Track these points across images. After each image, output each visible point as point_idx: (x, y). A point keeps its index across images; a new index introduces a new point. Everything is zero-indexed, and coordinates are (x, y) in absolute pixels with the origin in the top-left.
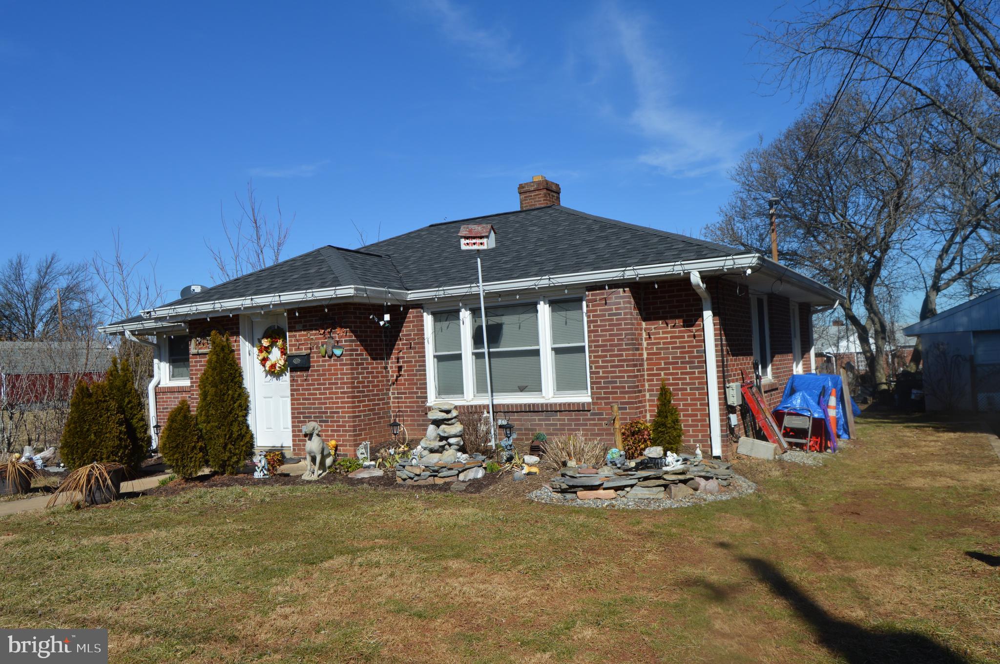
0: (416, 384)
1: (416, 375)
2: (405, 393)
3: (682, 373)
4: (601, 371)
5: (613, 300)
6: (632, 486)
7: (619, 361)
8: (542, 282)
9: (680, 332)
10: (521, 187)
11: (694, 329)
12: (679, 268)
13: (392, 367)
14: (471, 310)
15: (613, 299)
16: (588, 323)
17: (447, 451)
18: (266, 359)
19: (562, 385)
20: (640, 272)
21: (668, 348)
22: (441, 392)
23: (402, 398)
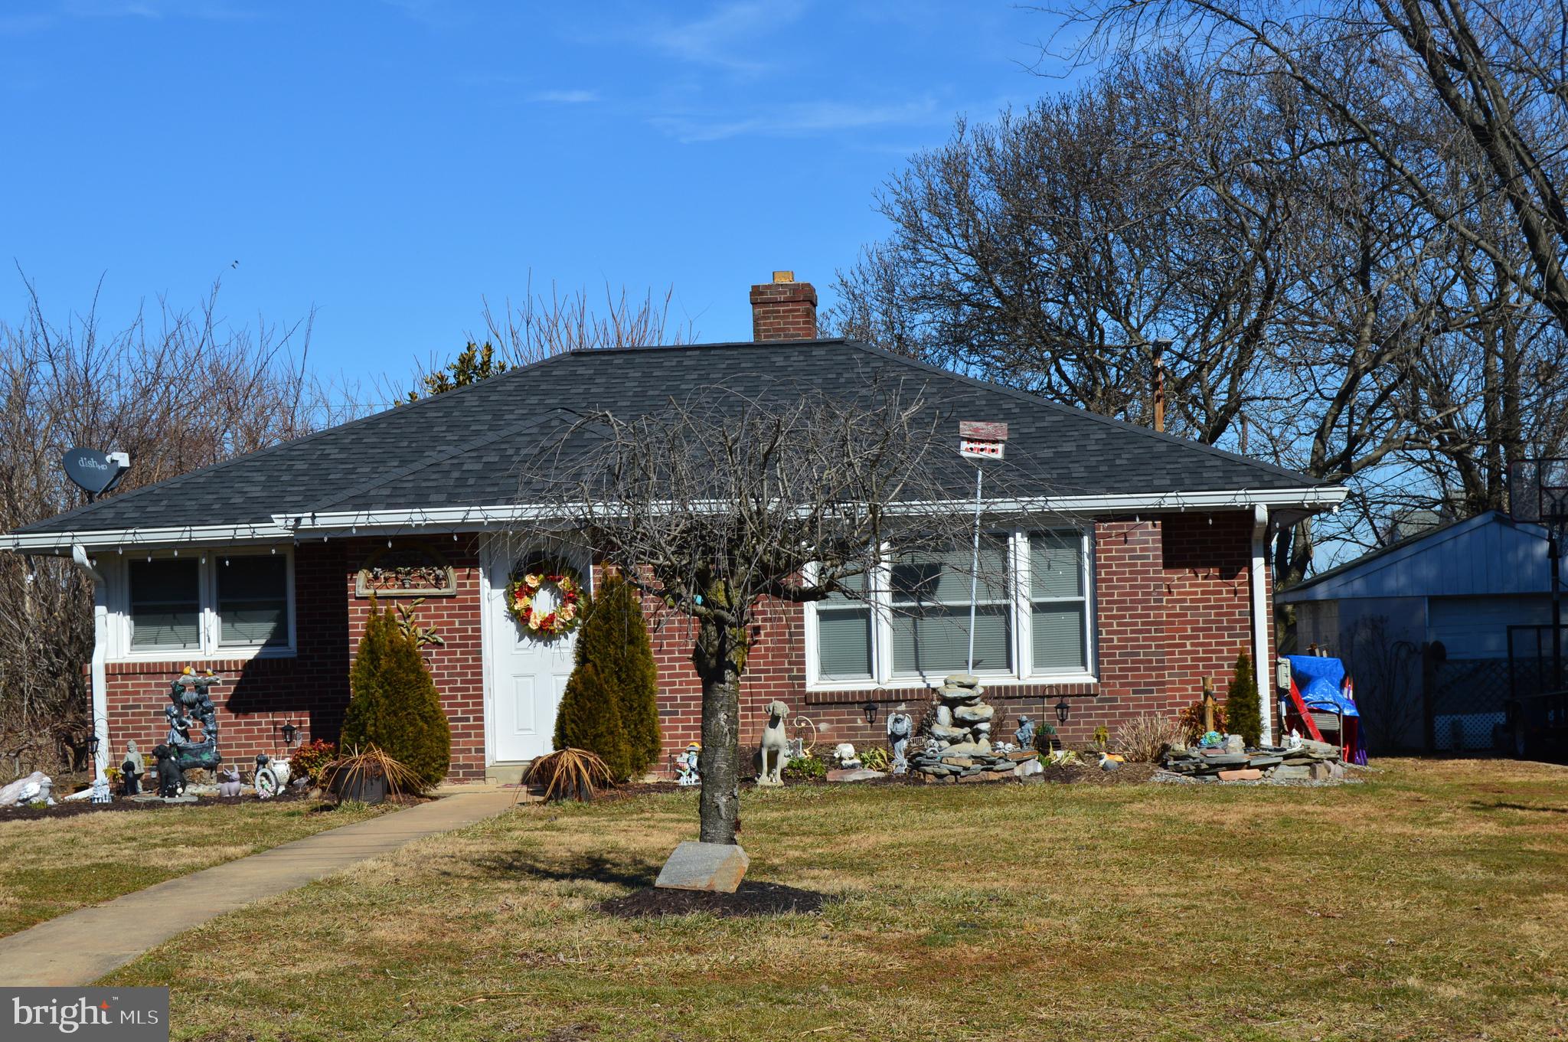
1: (787, 641)
3: (1217, 644)
4: (1115, 637)
5: (1138, 537)
6: (1276, 765)
7: (1143, 624)
8: (1033, 505)
9: (1215, 585)
10: (756, 291)
11: (1236, 581)
12: (1242, 499)
15: (1138, 535)
16: (1095, 568)
17: (977, 741)
18: (529, 610)
19: (1042, 659)
20: (1187, 500)
21: (1198, 608)
22: (826, 669)
23: (760, 679)
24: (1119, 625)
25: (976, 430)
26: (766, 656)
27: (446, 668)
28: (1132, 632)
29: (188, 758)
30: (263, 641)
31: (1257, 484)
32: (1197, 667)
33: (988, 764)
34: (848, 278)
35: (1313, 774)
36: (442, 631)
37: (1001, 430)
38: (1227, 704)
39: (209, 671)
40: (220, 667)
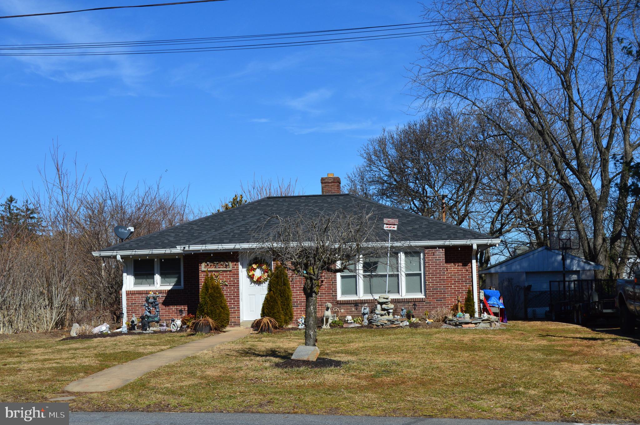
0: (331, 289)
1: (331, 285)
2: (326, 294)
4: (431, 284)
6: (479, 323)
7: (439, 280)
8: (406, 244)
9: (461, 268)
10: (323, 179)
11: (467, 267)
12: (469, 242)
15: (437, 253)
16: (424, 263)
17: (389, 315)
18: (254, 275)
19: (408, 290)
20: (452, 242)
21: (456, 275)
22: (343, 293)
23: (323, 296)
24: (432, 280)
25: (389, 221)
26: (325, 289)
27: (229, 292)
28: (436, 282)
29: (151, 319)
30: (174, 284)
31: (473, 238)
32: (456, 293)
33: (392, 322)
34: (350, 175)
35: (491, 325)
36: (227, 281)
37: (396, 221)
38: (464, 304)
39: (157, 293)
40: (160, 292)
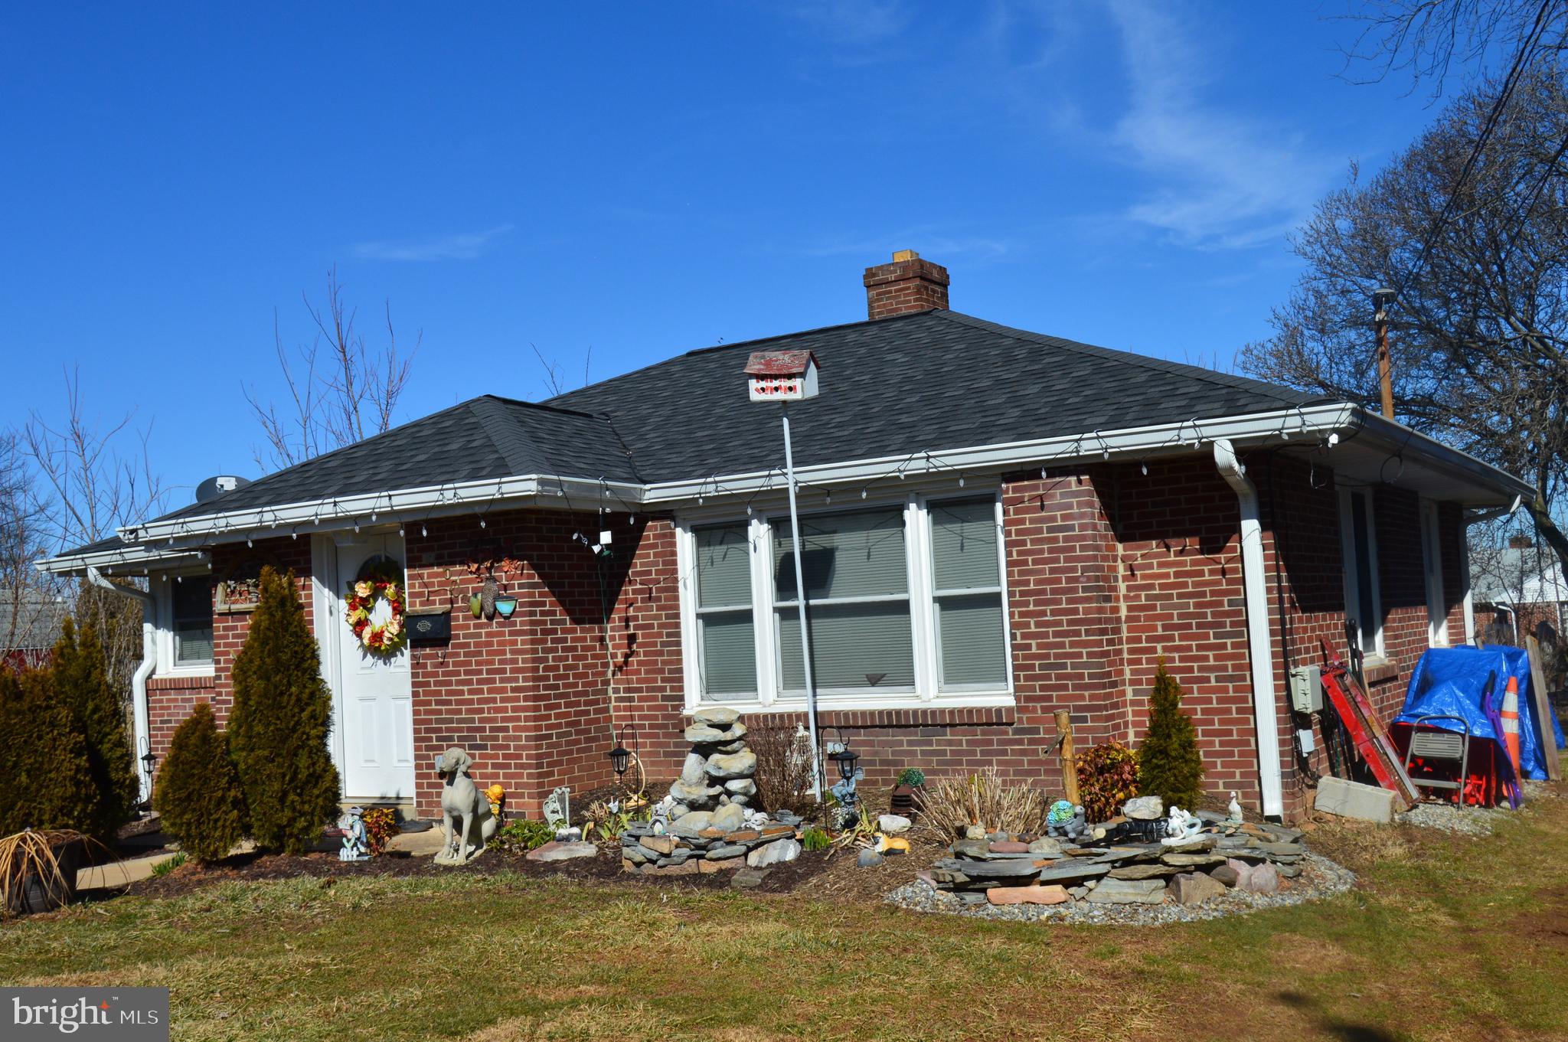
0: (662, 671)
1: (661, 653)
2: (640, 690)
3: (1200, 647)
4: (1033, 643)
5: (1058, 500)
6: (1099, 877)
7: (1070, 623)
8: (913, 465)
9: (1194, 563)
10: (870, 274)
11: (1222, 556)
12: (1193, 434)
13: (612, 638)
14: (770, 521)
15: (1057, 498)
16: (1009, 547)
19: (953, 672)
20: (1111, 442)
21: (1170, 597)
22: (709, 686)
25: (768, 364)
31: (1213, 412)
35: (1175, 892)
